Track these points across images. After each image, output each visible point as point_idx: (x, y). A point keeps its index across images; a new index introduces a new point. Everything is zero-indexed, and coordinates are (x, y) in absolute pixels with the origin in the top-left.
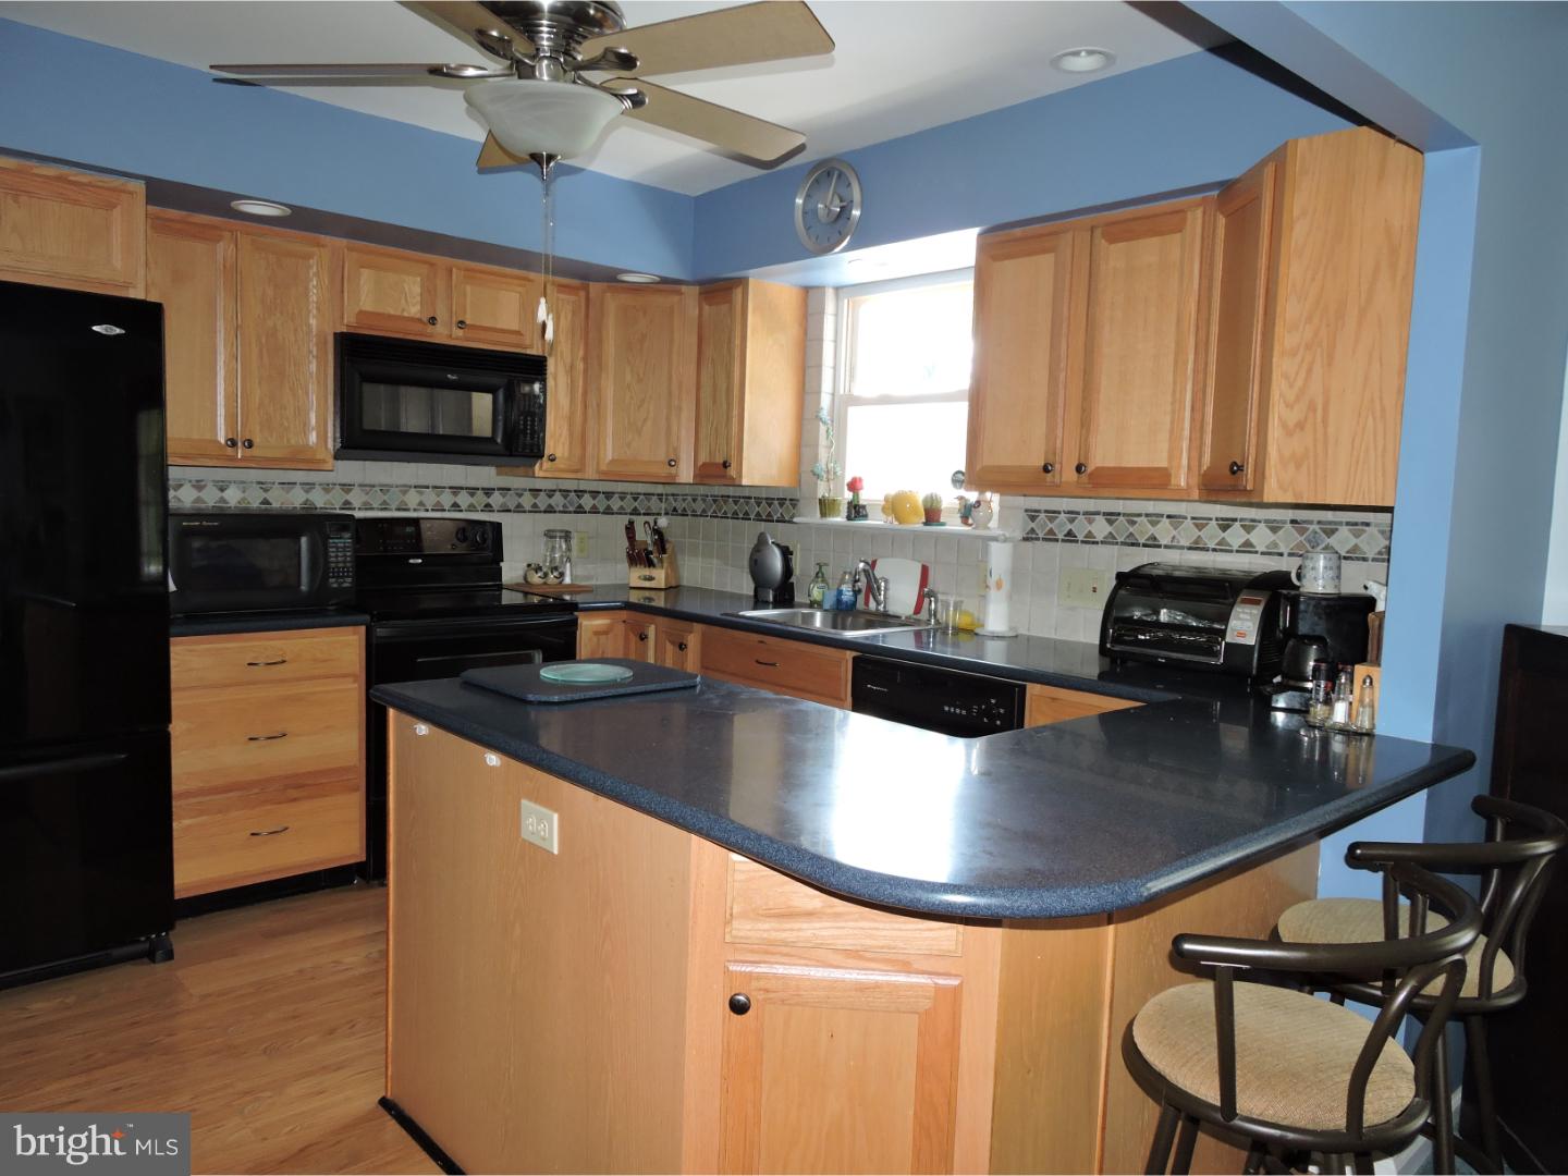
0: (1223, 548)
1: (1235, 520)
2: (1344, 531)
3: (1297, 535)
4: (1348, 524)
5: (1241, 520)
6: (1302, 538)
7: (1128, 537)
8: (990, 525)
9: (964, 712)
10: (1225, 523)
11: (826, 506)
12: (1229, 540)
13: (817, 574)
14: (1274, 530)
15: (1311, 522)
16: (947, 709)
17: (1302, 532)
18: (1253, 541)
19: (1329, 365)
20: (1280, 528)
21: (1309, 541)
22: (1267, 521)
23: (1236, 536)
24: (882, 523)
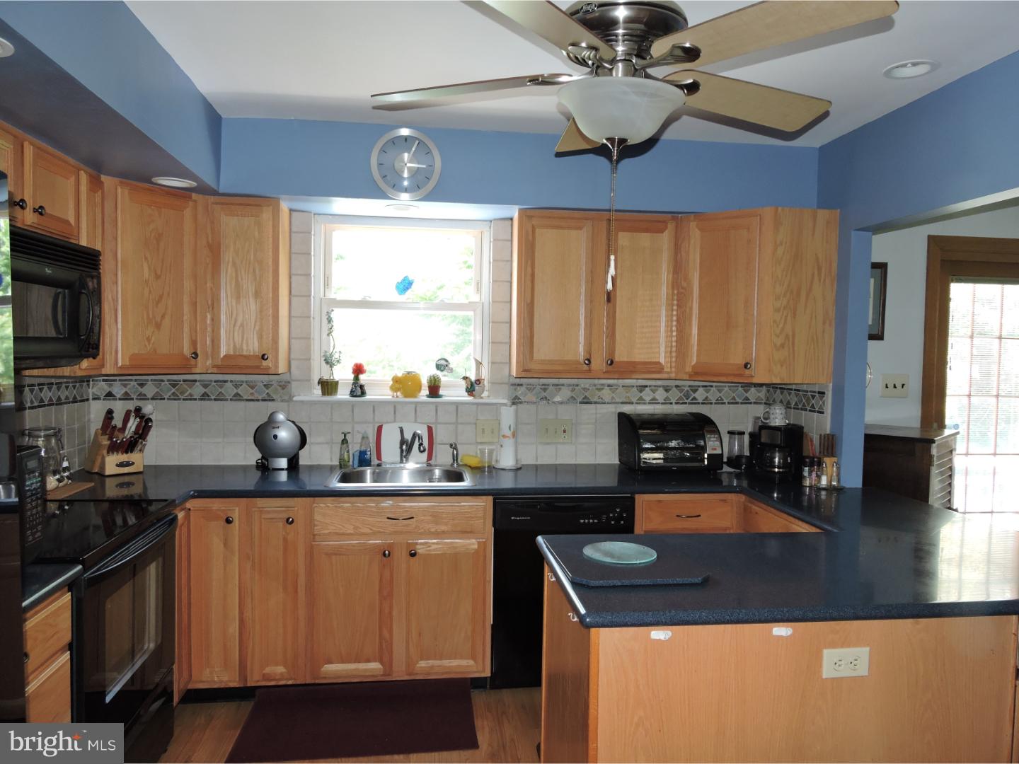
0: (641, 401)
1: (646, 386)
2: (701, 390)
3: (679, 393)
4: (703, 386)
5: (650, 386)
6: (682, 395)
7: (584, 399)
8: (483, 395)
9: (596, 521)
10: (642, 388)
11: (328, 387)
12: (644, 397)
13: (343, 441)
14: (667, 391)
15: (685, 386)
16: (582, 521)
17: (681, 391)
18: (657, 397)
19: (794, 317)
20: (670, 390)
21: (685, 396)
22: (663, 386)
23: (647, 395)
24: (390, 397)
